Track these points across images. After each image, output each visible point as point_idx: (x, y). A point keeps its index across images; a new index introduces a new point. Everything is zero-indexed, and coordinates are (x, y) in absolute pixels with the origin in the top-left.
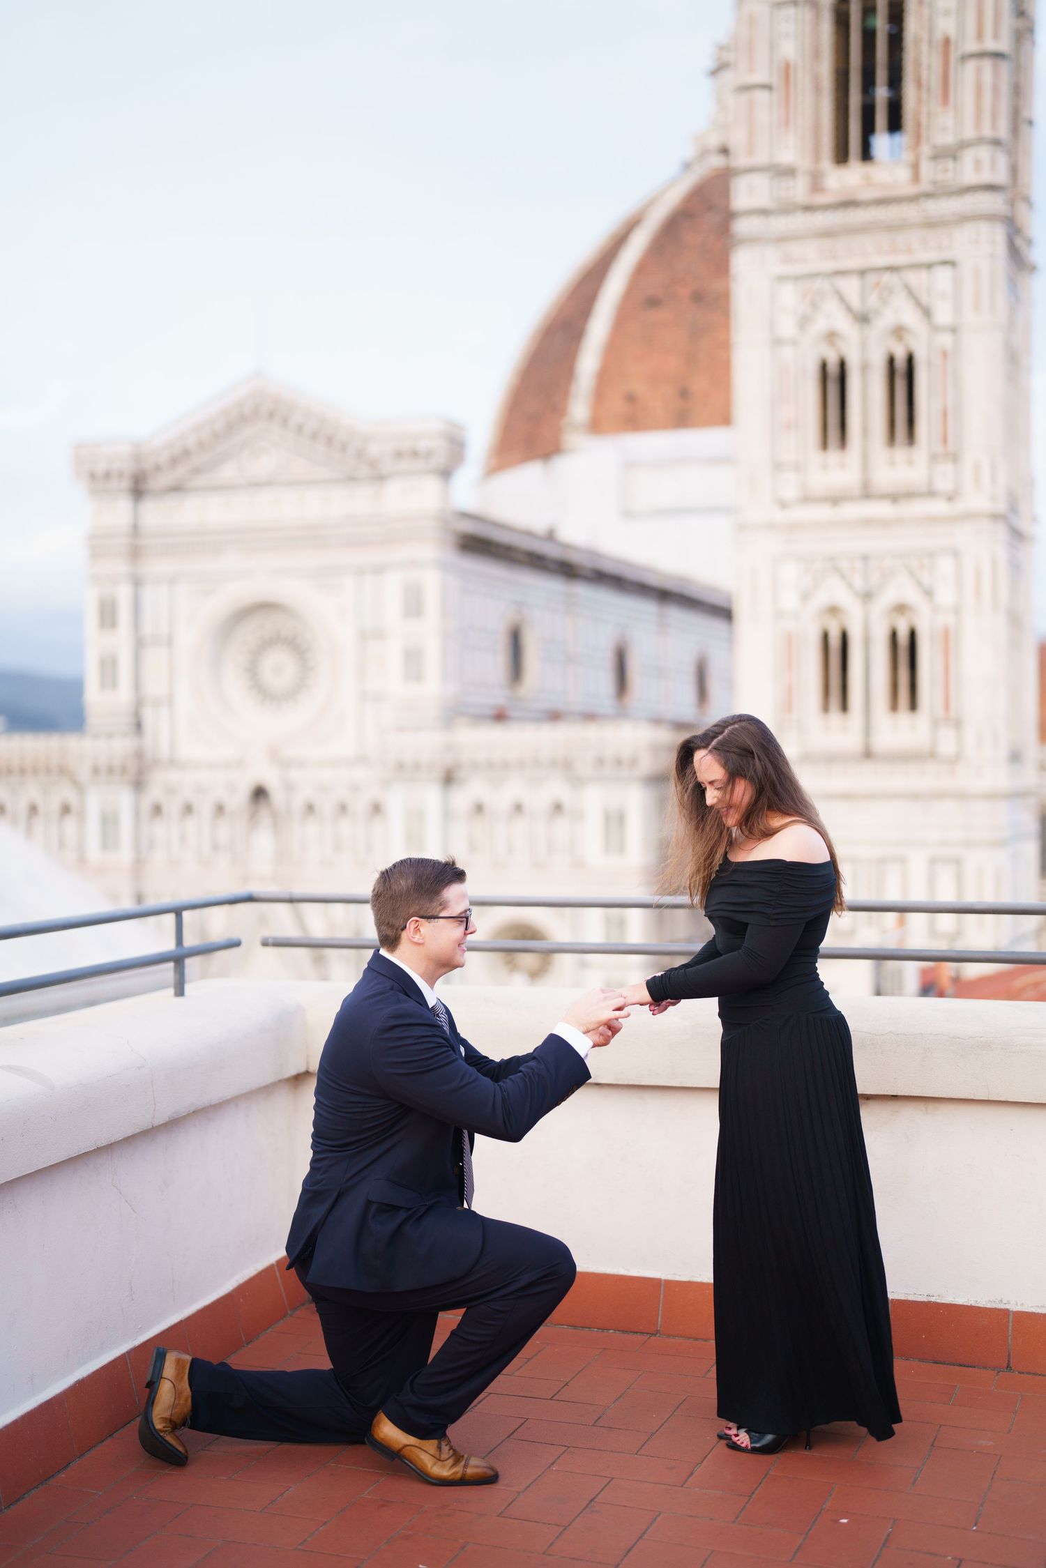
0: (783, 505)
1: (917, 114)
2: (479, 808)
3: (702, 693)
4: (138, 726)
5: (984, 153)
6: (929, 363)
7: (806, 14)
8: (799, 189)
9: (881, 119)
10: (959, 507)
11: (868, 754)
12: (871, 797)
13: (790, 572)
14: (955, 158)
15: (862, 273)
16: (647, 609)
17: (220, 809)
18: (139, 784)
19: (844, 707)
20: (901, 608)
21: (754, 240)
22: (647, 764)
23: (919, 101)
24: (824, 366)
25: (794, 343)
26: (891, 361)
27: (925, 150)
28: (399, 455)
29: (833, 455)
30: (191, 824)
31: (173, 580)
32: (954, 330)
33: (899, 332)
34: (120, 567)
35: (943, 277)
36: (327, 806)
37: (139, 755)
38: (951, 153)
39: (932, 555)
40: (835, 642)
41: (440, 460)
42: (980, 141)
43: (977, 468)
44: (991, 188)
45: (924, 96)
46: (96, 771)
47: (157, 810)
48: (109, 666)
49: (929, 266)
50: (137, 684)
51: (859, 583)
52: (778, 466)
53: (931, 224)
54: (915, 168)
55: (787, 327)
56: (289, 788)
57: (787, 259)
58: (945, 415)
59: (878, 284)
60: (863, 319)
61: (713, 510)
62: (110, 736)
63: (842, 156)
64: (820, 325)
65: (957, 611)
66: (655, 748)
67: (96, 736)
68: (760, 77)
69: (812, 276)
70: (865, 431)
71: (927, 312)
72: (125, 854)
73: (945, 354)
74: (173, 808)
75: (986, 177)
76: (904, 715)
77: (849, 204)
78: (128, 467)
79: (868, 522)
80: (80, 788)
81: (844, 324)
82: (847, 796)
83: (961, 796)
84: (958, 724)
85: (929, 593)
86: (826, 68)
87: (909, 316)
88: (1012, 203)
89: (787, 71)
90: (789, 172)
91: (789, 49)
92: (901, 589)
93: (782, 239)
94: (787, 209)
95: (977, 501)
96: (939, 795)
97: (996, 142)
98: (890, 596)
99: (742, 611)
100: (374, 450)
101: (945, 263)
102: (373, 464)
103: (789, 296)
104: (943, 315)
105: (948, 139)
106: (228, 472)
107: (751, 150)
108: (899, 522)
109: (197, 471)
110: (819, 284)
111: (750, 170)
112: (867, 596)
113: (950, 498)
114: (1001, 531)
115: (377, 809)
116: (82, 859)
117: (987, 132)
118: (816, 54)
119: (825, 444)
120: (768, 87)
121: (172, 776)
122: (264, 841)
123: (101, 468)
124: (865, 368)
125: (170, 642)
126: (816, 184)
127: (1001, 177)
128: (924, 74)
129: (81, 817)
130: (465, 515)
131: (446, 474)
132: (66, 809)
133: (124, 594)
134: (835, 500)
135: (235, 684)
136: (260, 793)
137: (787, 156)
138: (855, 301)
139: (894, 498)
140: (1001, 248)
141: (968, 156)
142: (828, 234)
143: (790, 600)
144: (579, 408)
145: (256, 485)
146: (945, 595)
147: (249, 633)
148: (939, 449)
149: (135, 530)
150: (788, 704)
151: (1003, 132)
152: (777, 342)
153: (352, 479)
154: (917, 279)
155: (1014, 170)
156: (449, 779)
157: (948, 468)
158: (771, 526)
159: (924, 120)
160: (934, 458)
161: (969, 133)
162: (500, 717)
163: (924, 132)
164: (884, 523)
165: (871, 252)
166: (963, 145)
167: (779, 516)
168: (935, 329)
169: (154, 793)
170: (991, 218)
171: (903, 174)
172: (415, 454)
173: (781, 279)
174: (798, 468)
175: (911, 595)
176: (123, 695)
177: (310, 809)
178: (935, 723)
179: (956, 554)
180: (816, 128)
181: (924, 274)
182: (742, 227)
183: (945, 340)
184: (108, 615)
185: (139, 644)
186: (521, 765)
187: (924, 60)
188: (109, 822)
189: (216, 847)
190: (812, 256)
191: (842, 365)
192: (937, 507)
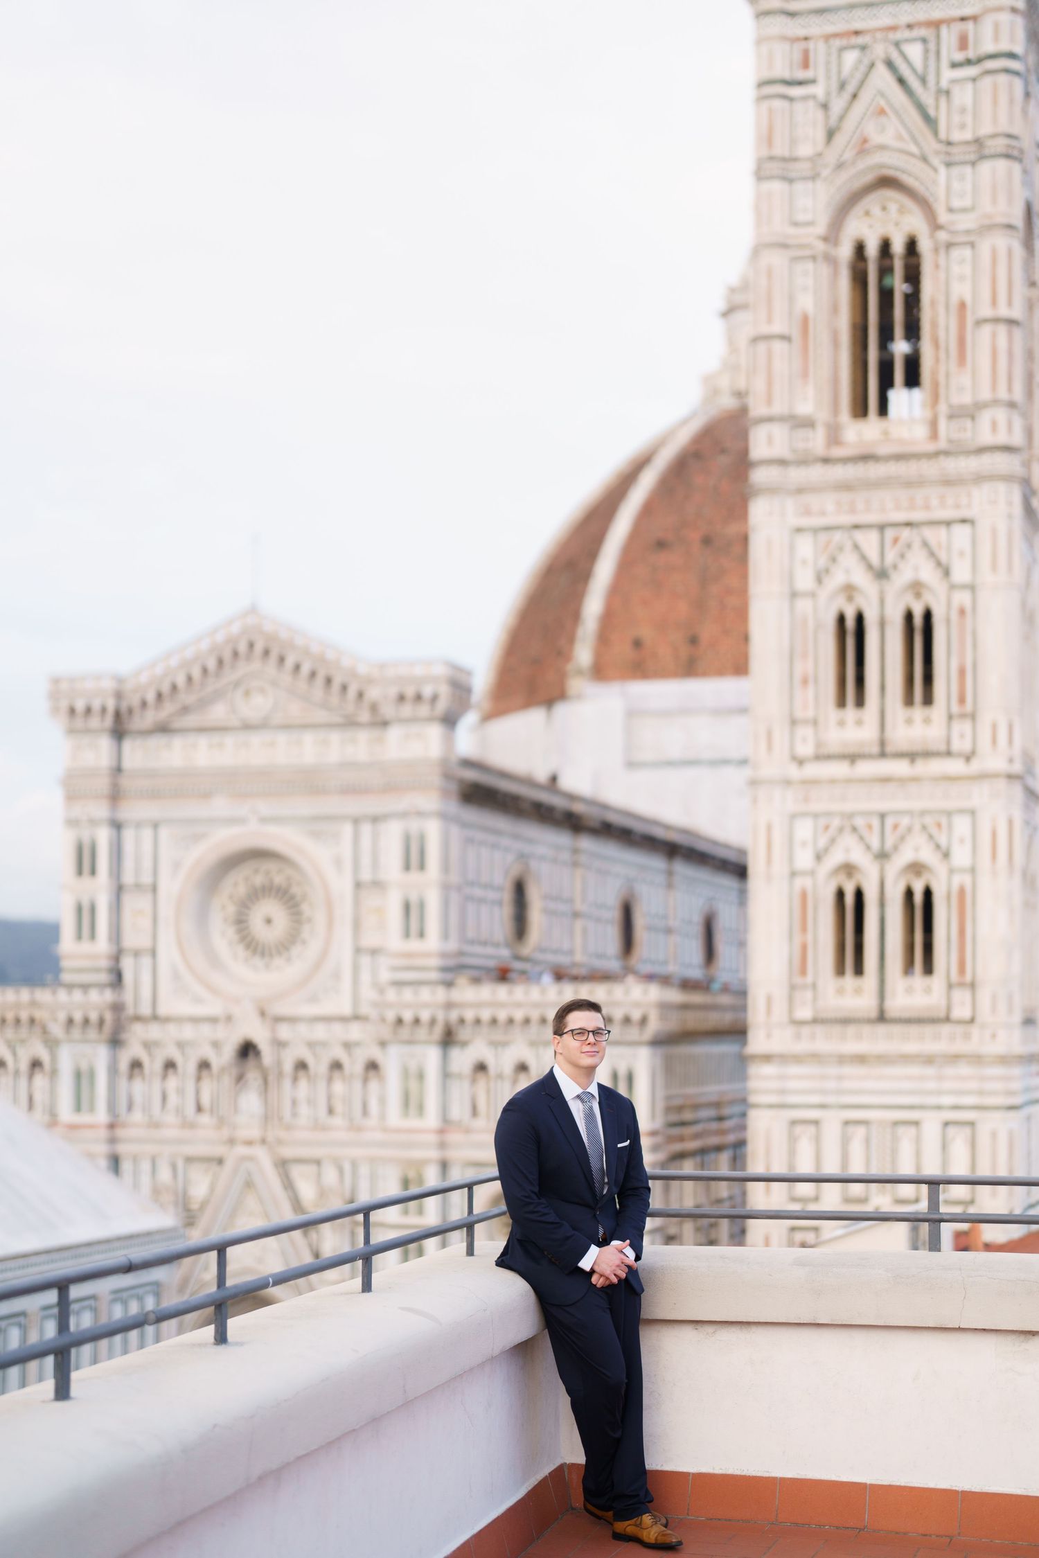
0: (801, 762)
1: (934, 373)
2: (481, 1067)
3: (710, 952)
4: (117, 978)
5: (1001, 415)
6: (948, 621)
7: (825, 270)
8: (817, 441)
9: (899, 374)
10: (975, 766)
11: (882, 1018)
12: (884, 1059)
13: (804, 830)
14: (973, 418)
15: (882, 528)
16: (656, 863)
17: (204, 1065)
18: (116, 1042)
19: (859, 970)
20: (916, 868)
21: (773, 490)
22: (655, 1026)
23: (937, 360)
24: (841, 619)
25: (813, 595)
26: (909, 617)
27: (943, 408)
28: (401, 698)
29: (850, 712)
30: (172, 1082)
31: (156, 826)
32: (972, 588)
33: (917, 588)
34: (101, 810)
35: (961, 534)
36: (319, 1066)
37: (117, 1008)
38: (970, 413)
39: (949, 814)
40: (849, 900)
41: (442, 706)
42: (995, 402)
43: (994, 728)
44: (1008, 449)
45: (942, 355)
46: (70, 1022)
47: (136, 1065)
48: (85, 914)
49: (948, 523)
50: (116, 933)
51: (875, 843)
52: (794, 722)
53: (948, 482)
54: (934, 425)
55: (805, 581)
56: (280, 1044)
57: (807, 512)
58: (962, 672)
59: (896, 541)
60: (881, 574)
61: (725, 762)
62: (85, 987)
63: (860, 410)
64: (838, 578)
65: (973, 870)
66: (664, 1007)
67: (70, 987)
68: (778, 327)
69: (828, 529)
70: (883, 688)
71: (947, 572)
72: (101, 1115)
73: (962, 612)
74: (153, 1065)
75: (1002, 438)
76: (918, 979)
77: (866, 458)
78: (111, 704)
79: (886, 780)
80: (52, 1044)
81: (861, 578)
82: (861, 1059)
83: (977, 1059)
84: (973, 986)
85: (946, 855)
86: (844, 322)
87: (928, 574)
88: (1027, 464)
89: (805, 321)
90: (807, 423)
91: (806, 302)
92: (917, 849)
93: (800, 491)
94: (804, 461)
95: (994, 761)
96: (955, 1058)
97: (1012, 405)
98: (906, 856)
99: (756, 868)
100: (373, 693)
101: (964, 521)
102: (374, 708)
103: (806, 547)
104: (961, 573)
105: (967, 399)
106: (218, 712)
107: (769, 401)
108: (916, 779)
109: (185, 710)
110: (838, 536)
111: (770, 419)
112: (883, 856)
113: (968, 758)
114: (1017, 791)
115: (373, 1066)
116: (53, 1121)
117: (1003, 394)
118: (835, 309)
119: (841, 702)
120: (786, 338)
121: (154, 1032)
122: (251, 1101)
123: (80, 705)
124: (882, 624)
125: (154, 889)
126: (834, 437)
127: (1017, 439)
128: (942, 334)
129: (54, 1073)
130: (468, 763)
131: (450, 721)
132: (36, 1064)
133: (103, 836)
134: (853, 758)
135: (222, 938)
136: (247, 1050)
137: (805, 407)
138: (874, 558)
139: (912, 756)
140: (1018, 509)
141: (985, 417)
142: (845, 487)
143: (804, 859)
144: (583, 654)
145: (247, 727)
146: (961, 856)
147: (237, 883)
148: (955, 709)
149: (118, 770)
150: (802, 965)
151: (1018, 395)
152: (794, 595)
153: (350, 723)
154: (936, 536)
155: (1029, 433)
156: (448, 1039)
157: (967, 726)
158: (787, 783)
159: (942, 379)
160: (950, 717)
161: (985, 394)
162: (503, 975)
163: (942, 391)
164: (902, 781)
165: (888, 506)
166: (979, 406)
167: (794, 772)
168: (953, 587)
169: (134, 1049)
170: (1008, 478)
171: (920, 432)
172: (418, 698)
173: (799, 530)
174: (815, 723)
175: (927, 855)
176: (102, 945)
177: (302, 1066)
178: (950, 986)
179: (973, 813)
180: (835, 381)
181: (942, 531)
182: (759, 476)
183: (962, 598)
184: (84, 861)
185: (119, 890)
186: (527, 1021)
187: (942, 320)
188: (82, 1078)
189: (199, 1109)
190: (830, 509)
191: (860, 619)
192: (954, 766)
